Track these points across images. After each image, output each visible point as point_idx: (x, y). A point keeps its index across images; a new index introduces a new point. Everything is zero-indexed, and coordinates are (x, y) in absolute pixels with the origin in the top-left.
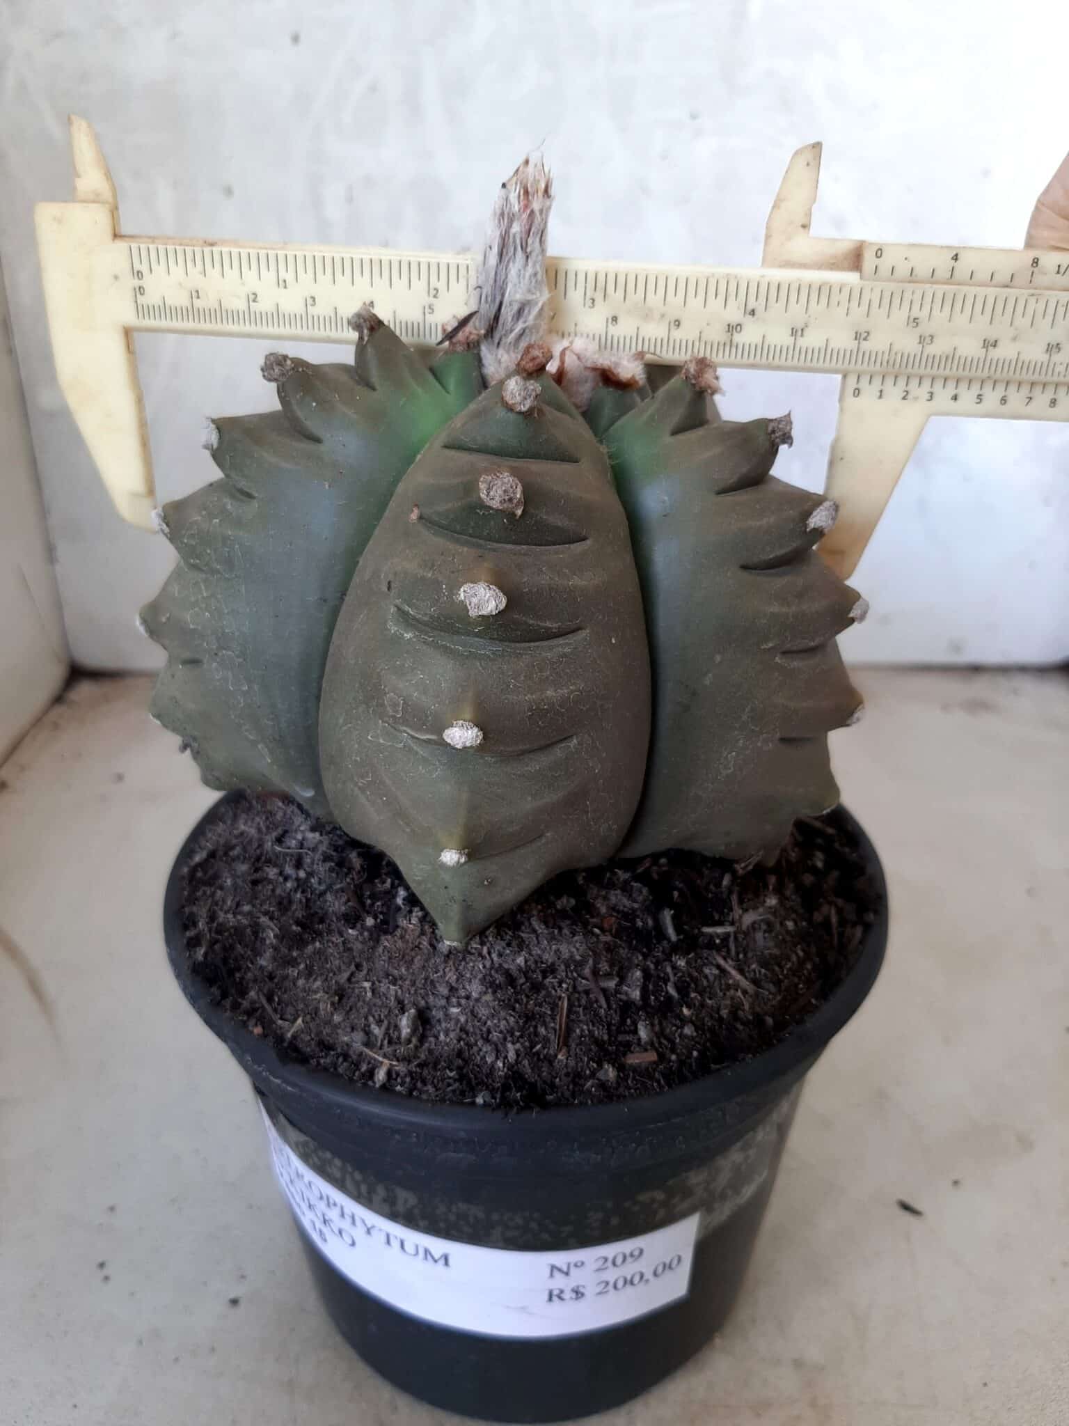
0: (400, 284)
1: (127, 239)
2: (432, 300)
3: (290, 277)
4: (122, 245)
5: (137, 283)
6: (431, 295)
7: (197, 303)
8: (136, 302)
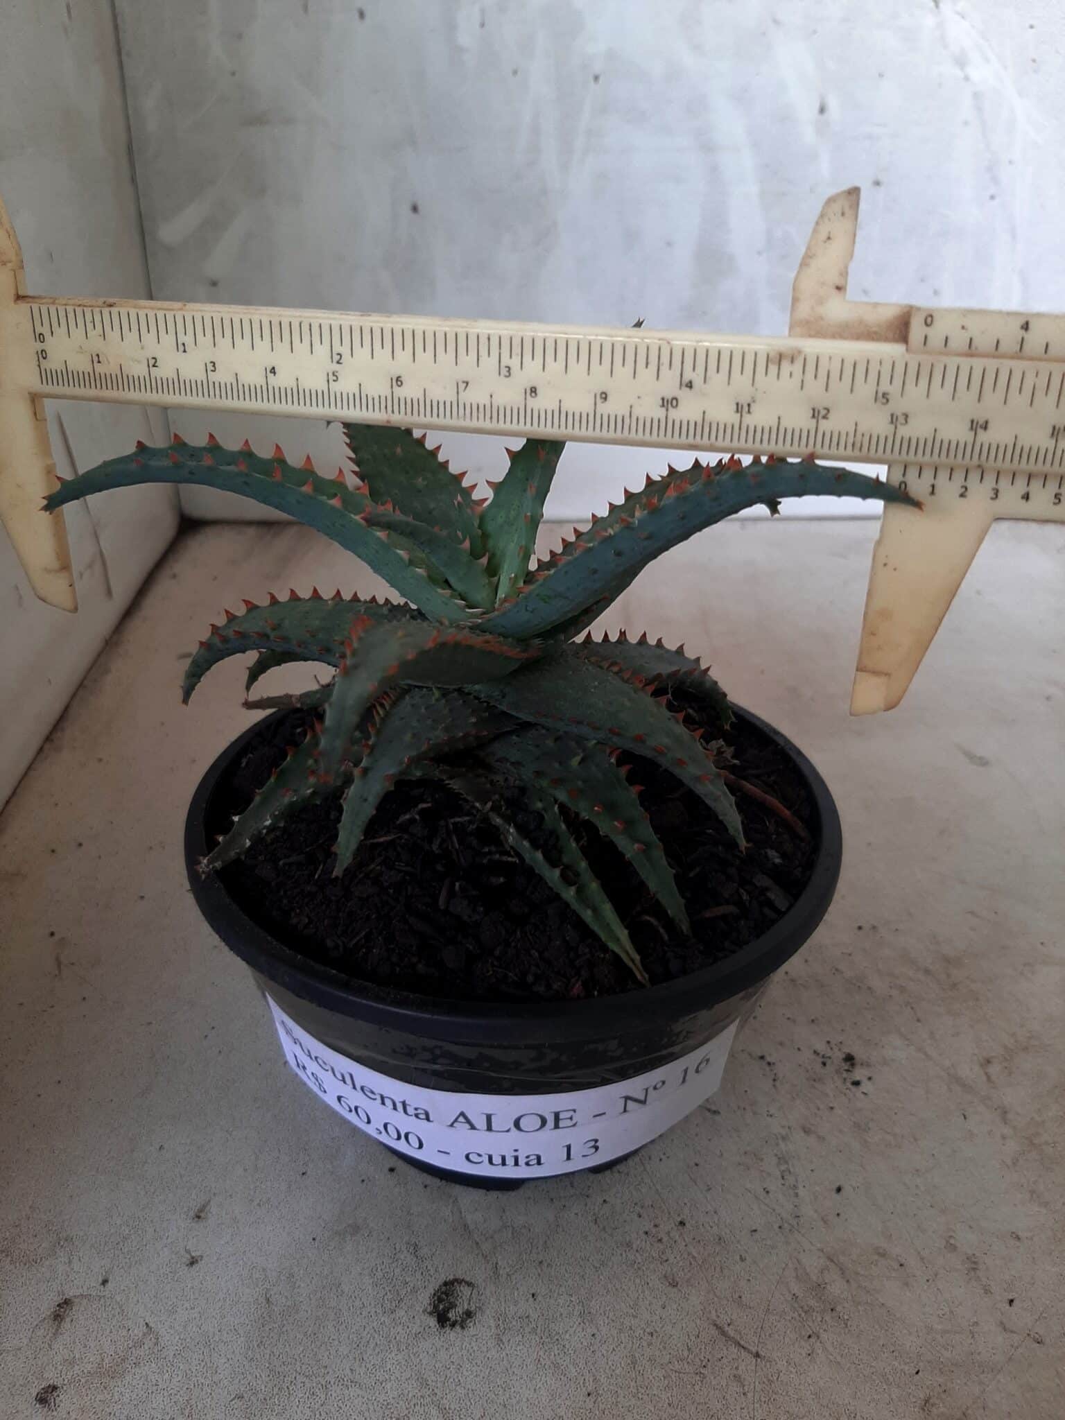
0: (302, 348)
1: (30, 300)
2: (336, 367)
3: (188, 339)
4: (23, 307)
5: (39, 346)
6: (335, 361)
7: (100, 369)
8: (39, 366)
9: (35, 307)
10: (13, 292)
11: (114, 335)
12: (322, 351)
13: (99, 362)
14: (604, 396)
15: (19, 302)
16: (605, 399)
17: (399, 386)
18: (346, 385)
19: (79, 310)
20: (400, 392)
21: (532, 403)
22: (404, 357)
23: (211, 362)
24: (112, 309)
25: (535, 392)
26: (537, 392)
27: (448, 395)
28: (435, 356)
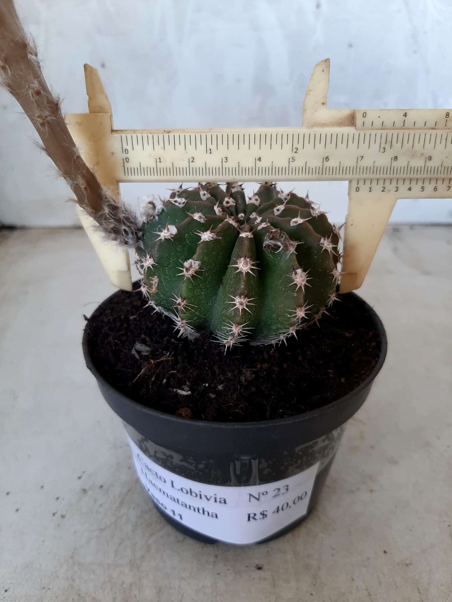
9: (124, 136)
10: (111, 129)
14: (430, 158)
16: (431, 159)
17: (327, 161)
18: (299, 163)
19: (150, 136)
20: (327, 164)
21: (395, 164)
22: (331, 147)
23: (225, 158)
24: (170, 134)
25: (396, 158)
26: (397, 159)
27: (353, 164)
28: (347, 145)
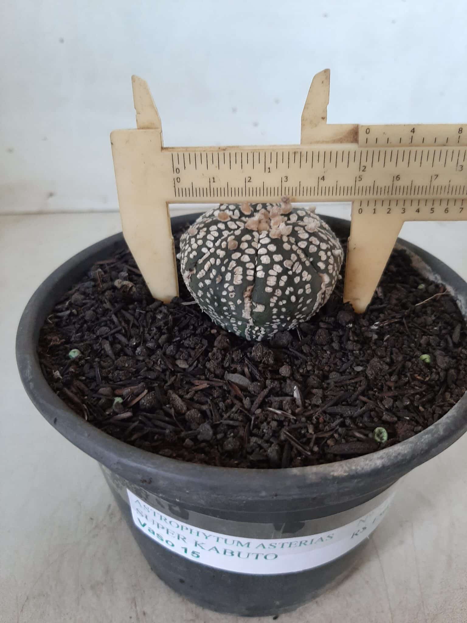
0: (342, 165)
1: (171, 150)
2: (361, 173)
3: (273, 166)
4: (168, 153)
5: (176, 175)
6: (361, 171)
7: (213, 185)
8: (175, 187)
11: (225, 167)
12: (354, 166)
13: (214, 182)
15: (163, 151)
